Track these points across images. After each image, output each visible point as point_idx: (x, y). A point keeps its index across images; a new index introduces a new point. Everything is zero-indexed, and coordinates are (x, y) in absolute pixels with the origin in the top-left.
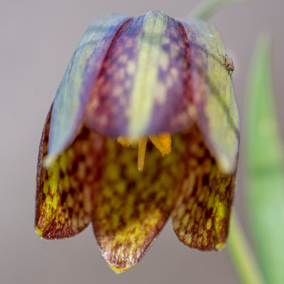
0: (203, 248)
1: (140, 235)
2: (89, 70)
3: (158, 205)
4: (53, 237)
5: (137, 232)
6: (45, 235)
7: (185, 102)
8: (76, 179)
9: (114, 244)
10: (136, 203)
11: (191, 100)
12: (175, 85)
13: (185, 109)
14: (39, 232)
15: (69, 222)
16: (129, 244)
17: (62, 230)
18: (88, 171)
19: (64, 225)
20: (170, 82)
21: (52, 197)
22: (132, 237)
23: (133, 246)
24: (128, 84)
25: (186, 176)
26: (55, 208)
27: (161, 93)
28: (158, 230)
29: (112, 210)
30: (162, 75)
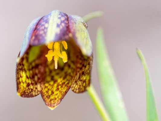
0: (82, 92)
1: (60, 95)
2: (31, 30)
3: (66, 85)
4: (25, 97)
5: (58, 94)
6: (22, 95)
7: (68, 32)
8: (34, 81)
9: (50, 100)
10: (58, 86)
11: (70, 32)
12: (63, 28)
13: (68, 34)
14: (19, 94)
15: (31, 93)
16: (56, 99)
17: (28, 95)
18: (39, 79)
19: (29, 93)
20: (61, 27)
21: (23, 83)
22: (56, 96)
23: (57, 99)
24: (45, 30)
25: (76, 74)
26: (25, 87)
27: (58, 31)
28: (66, 92)
29: (48, 89)
30: (58, 26)
